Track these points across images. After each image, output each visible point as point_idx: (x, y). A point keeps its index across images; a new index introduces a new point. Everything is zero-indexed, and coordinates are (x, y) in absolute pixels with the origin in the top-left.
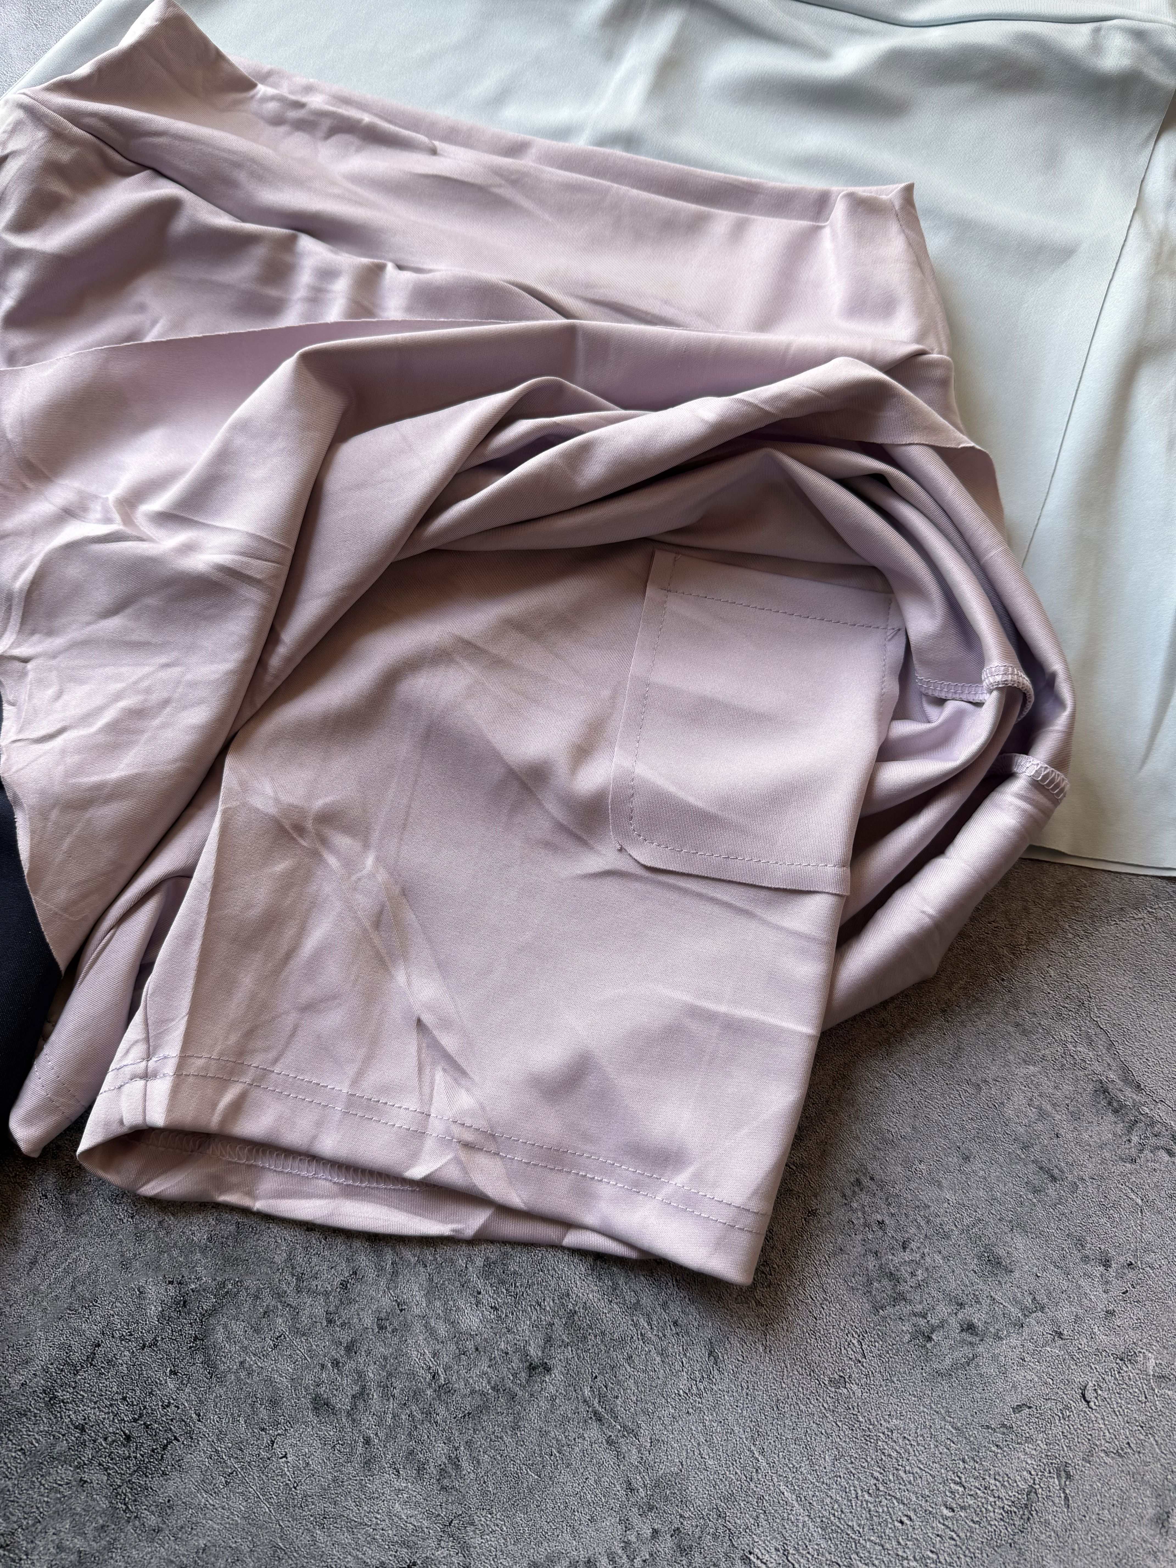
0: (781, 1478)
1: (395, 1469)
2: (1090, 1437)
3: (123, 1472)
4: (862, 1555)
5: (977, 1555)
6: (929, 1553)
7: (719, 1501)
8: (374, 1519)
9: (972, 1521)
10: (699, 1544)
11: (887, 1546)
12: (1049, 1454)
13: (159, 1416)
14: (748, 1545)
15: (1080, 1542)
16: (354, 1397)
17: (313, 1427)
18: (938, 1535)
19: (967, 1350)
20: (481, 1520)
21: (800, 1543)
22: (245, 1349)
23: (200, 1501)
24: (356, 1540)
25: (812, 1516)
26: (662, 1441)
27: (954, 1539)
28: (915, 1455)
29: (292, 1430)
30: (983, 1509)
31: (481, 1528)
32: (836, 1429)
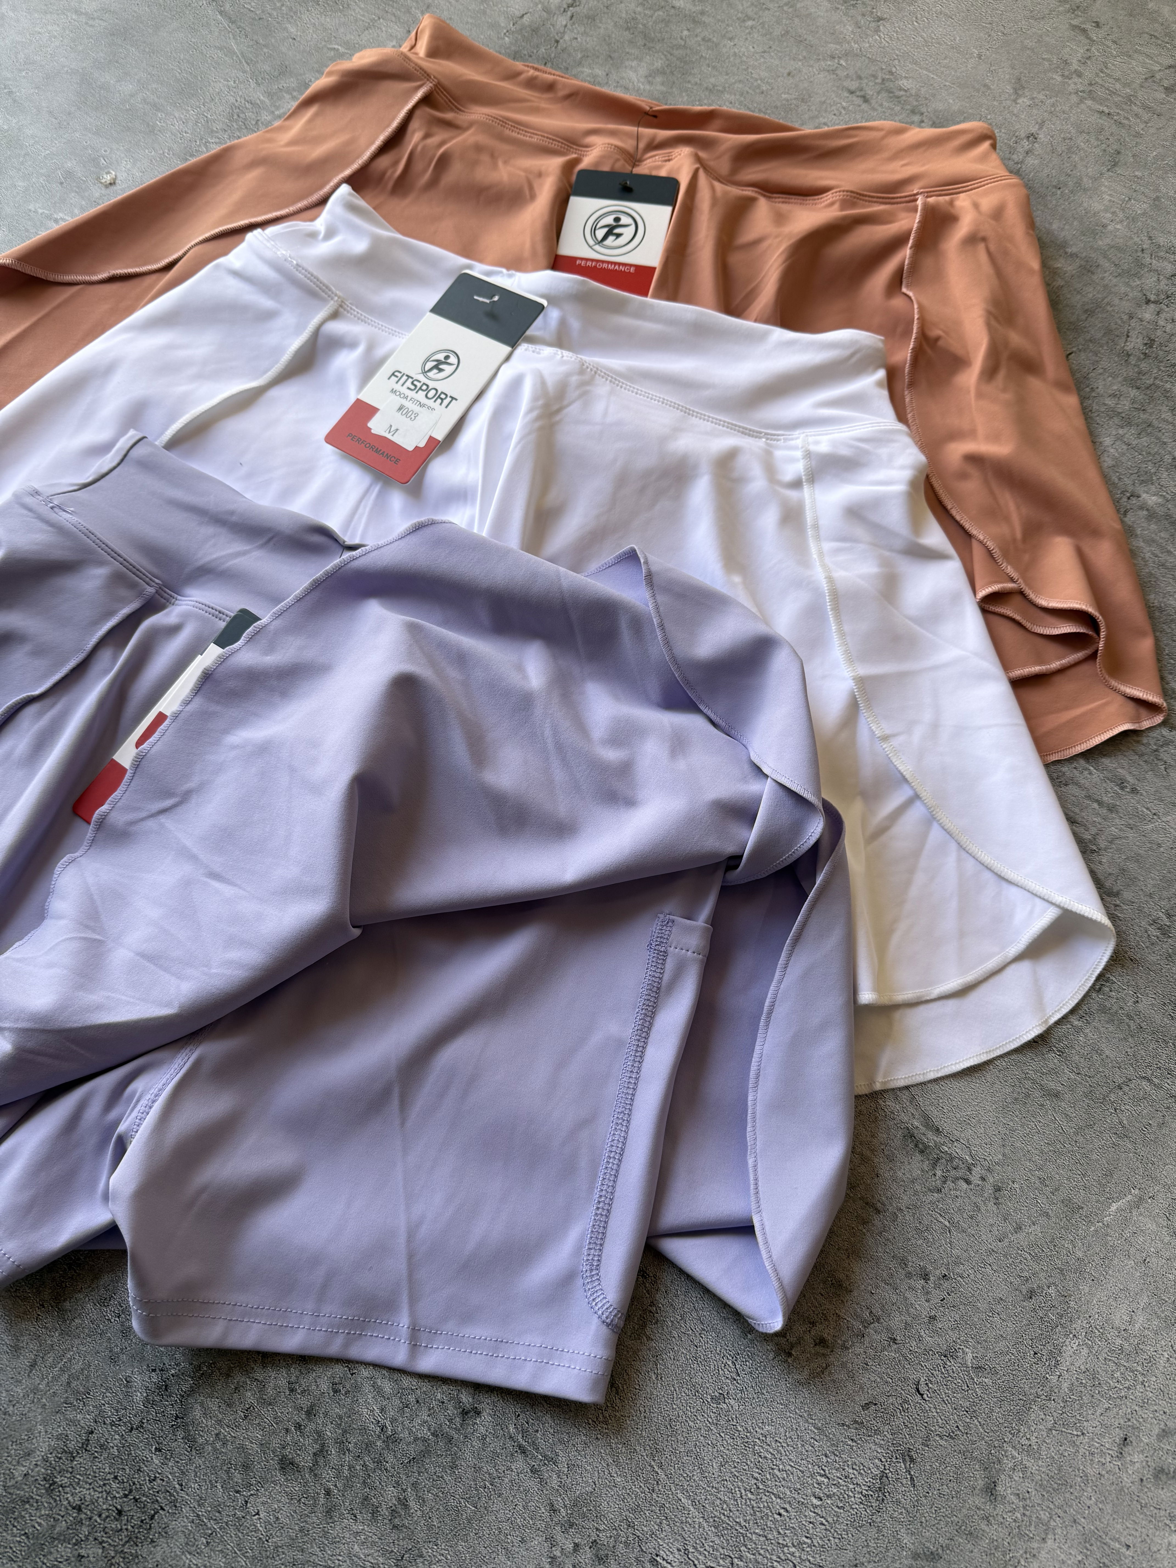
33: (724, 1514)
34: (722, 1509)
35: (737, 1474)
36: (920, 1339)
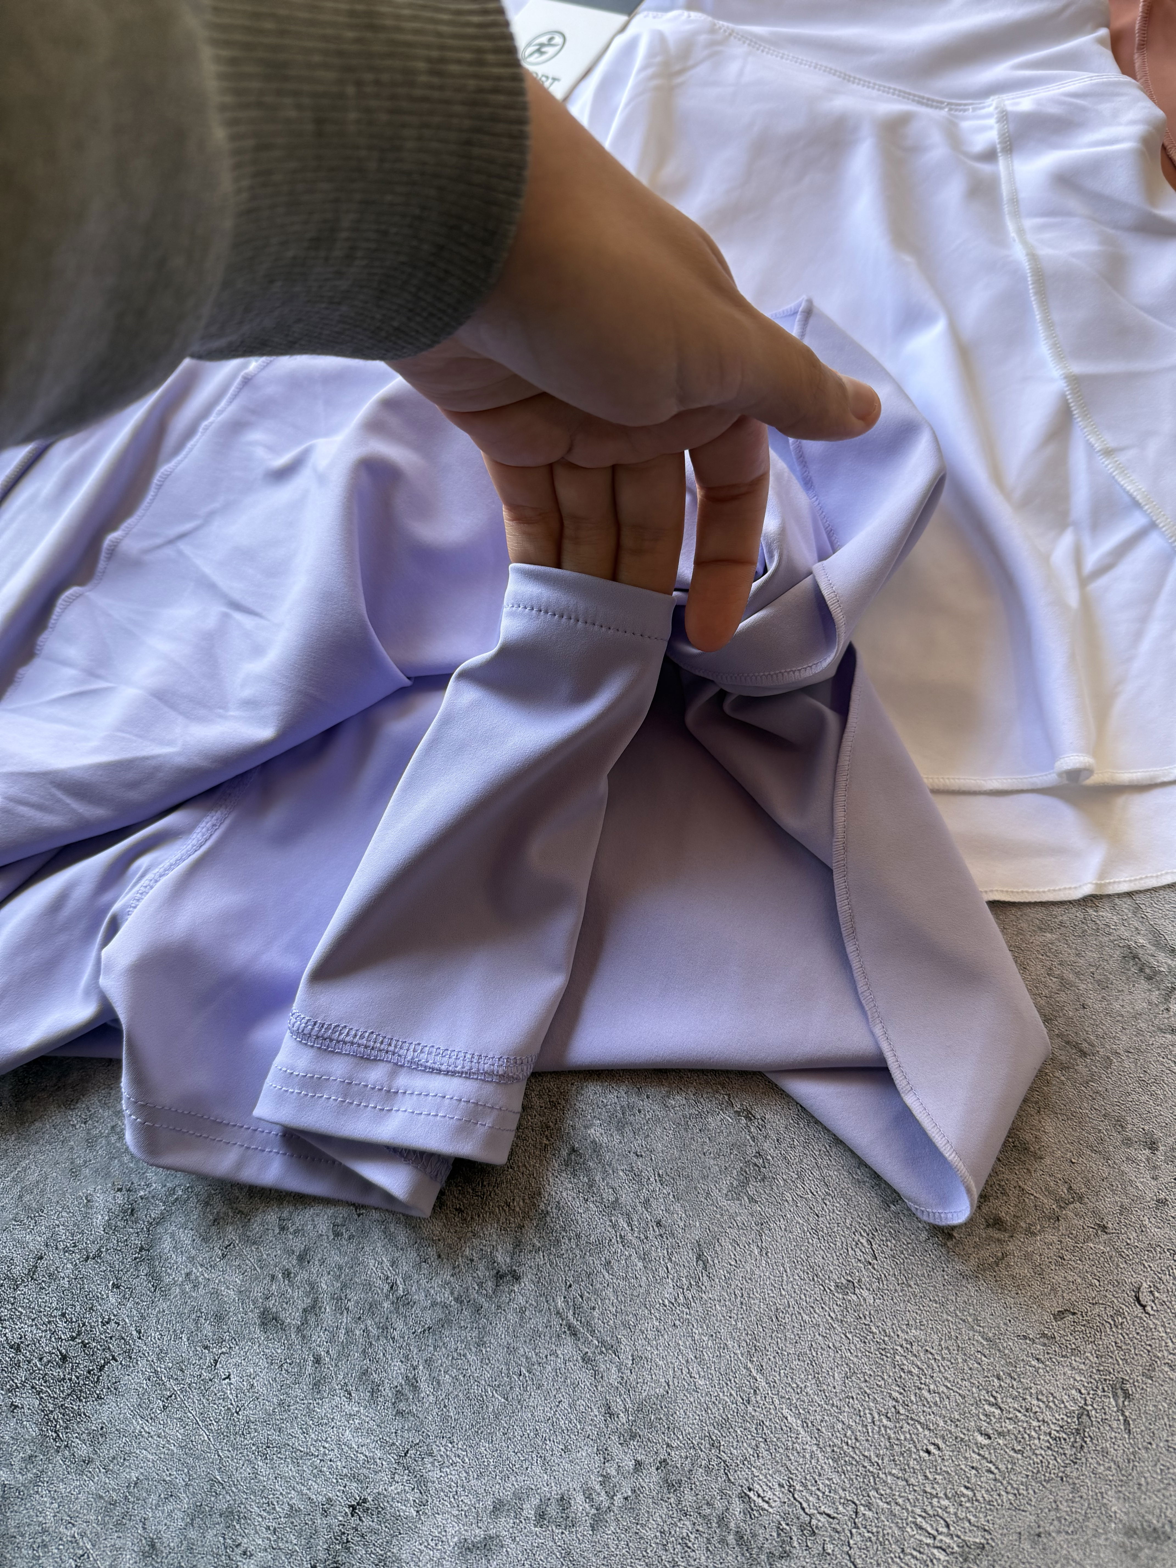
0: (783, 1400)
1: (346, 1390)
2: (1149, 1348)
3: (56, 1396)
4: (883, 1492)
5: (1021, 1491)
6: (963, 1489)
7: (711, 1428)
8: (322, 1449)
9: (1013, 1449)
10: (689, 1478)
11: (912, 1481)
12: (1102, 1368)
13: (98, 1333)
14: (747, 1480)
15: (1147, 1475)
16: (305, 1310)
17: (260, 1344)
18: (973, 1468)
19: (995, 1248)
20: (440, 1450)
21: (808, 1477)
22: (191, 1259)
23: (135, 1429)
24: (301, 1474)
25: (821, 1445)
26: (646, 1358)
27: (992, 1473)
28: (940, 1372)
29: (237, 1348)
30: (1026, 1436)
31: (440, 1459)
32: (846, 1341)
33: (847, 1444)
34: (845, 1436)
35: (868, 1391)
36: (1143, 1229)
